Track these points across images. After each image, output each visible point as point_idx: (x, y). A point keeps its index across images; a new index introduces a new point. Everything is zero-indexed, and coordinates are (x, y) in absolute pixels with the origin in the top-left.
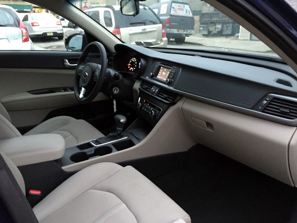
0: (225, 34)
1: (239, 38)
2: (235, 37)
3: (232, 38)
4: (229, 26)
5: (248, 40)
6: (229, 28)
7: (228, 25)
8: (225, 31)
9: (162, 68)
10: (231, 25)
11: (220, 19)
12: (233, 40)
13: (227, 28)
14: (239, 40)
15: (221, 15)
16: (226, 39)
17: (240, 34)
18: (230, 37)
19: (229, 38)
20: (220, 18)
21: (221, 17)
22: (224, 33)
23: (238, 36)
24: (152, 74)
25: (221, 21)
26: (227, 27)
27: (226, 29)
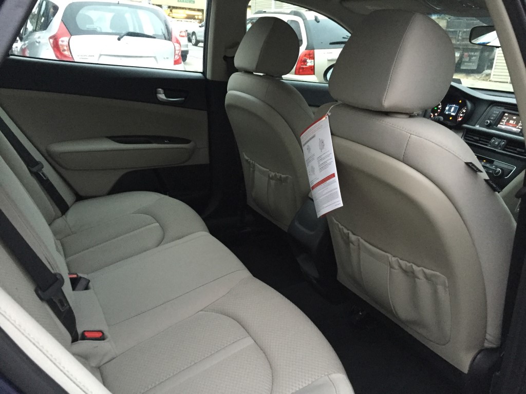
0: (465, 70)
1: (492, 78)
2: (483, 76)
3: (478, 76)
4: (475, 56)
5: (507, 82)
6: (474, 58)
7: (473, 54)
8: (466, 64)
9: (506, 114)
10: (478, 54)
11: (458, 43)
12: (479, 79)
13: (470, 59)
14: (490, 81)
15: (460, 35)
16: (467, 78)
17: (493, 72)
18: (475, 75)
19: (473, 77)
20: (458, 41)
21: (460, 38)
22: (463, 67)
23: (488, 75)
24: (490, 123)
25: (460, 45)
26: (470, 56)
27: (467, 60)
